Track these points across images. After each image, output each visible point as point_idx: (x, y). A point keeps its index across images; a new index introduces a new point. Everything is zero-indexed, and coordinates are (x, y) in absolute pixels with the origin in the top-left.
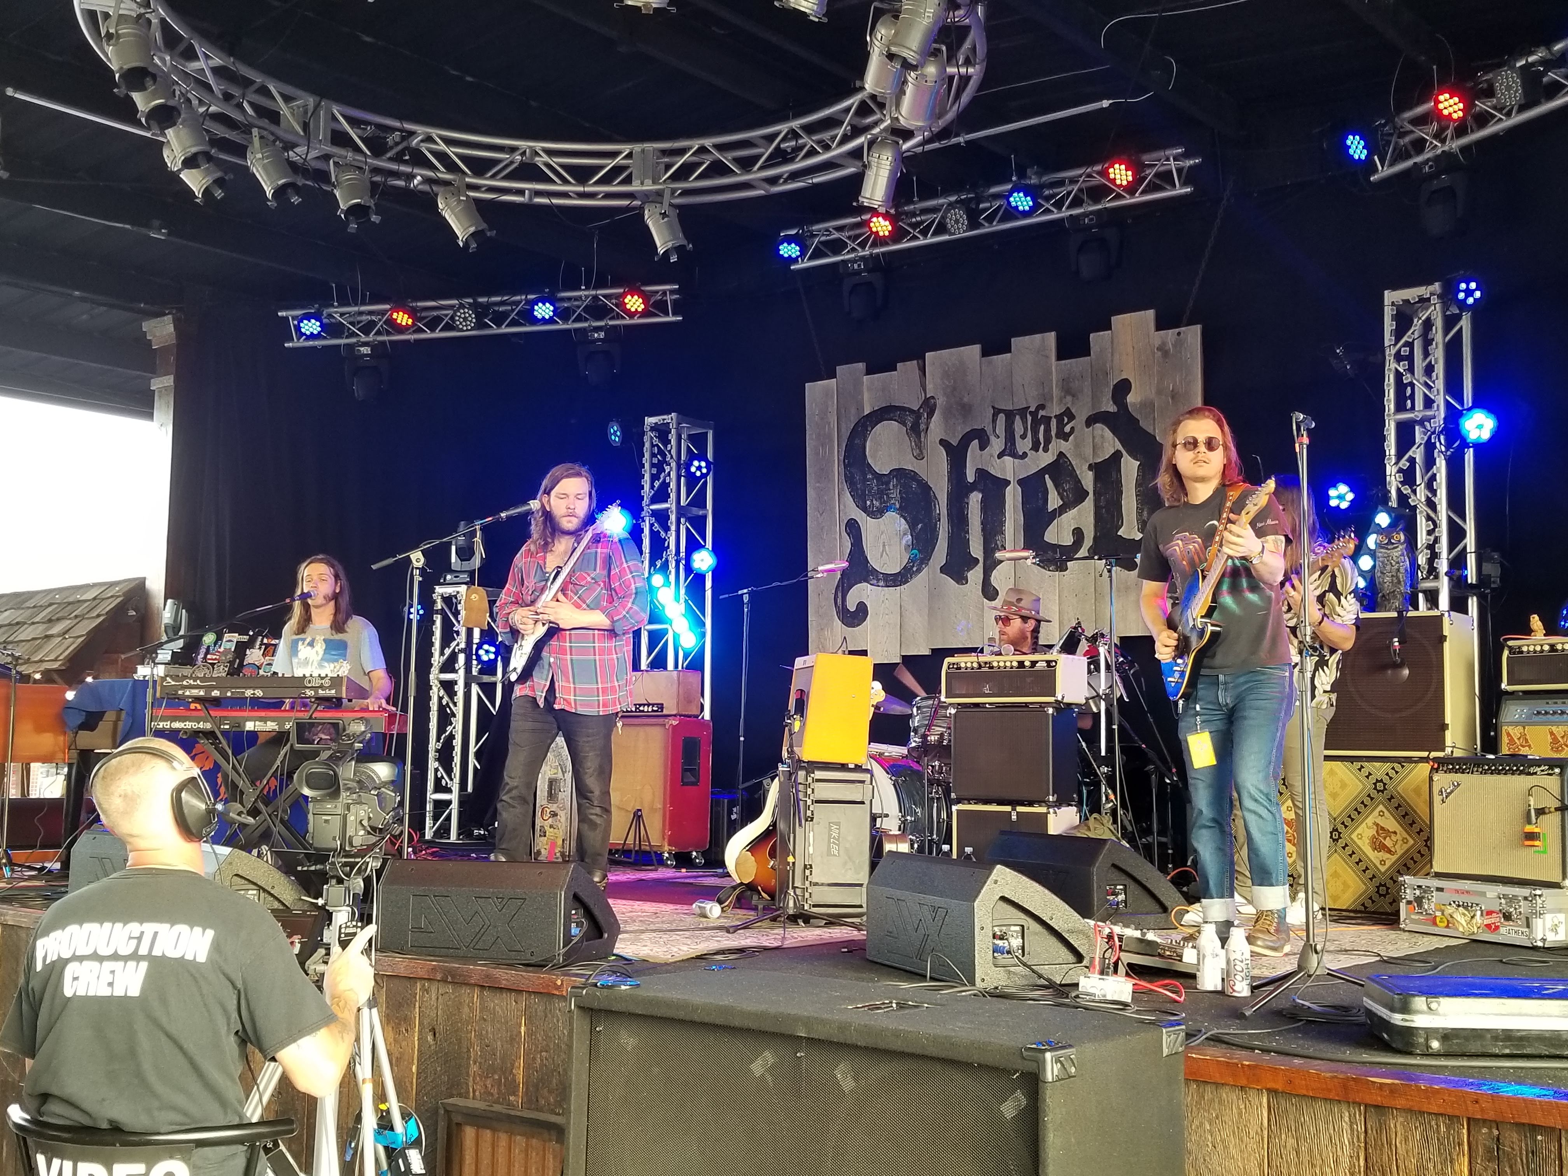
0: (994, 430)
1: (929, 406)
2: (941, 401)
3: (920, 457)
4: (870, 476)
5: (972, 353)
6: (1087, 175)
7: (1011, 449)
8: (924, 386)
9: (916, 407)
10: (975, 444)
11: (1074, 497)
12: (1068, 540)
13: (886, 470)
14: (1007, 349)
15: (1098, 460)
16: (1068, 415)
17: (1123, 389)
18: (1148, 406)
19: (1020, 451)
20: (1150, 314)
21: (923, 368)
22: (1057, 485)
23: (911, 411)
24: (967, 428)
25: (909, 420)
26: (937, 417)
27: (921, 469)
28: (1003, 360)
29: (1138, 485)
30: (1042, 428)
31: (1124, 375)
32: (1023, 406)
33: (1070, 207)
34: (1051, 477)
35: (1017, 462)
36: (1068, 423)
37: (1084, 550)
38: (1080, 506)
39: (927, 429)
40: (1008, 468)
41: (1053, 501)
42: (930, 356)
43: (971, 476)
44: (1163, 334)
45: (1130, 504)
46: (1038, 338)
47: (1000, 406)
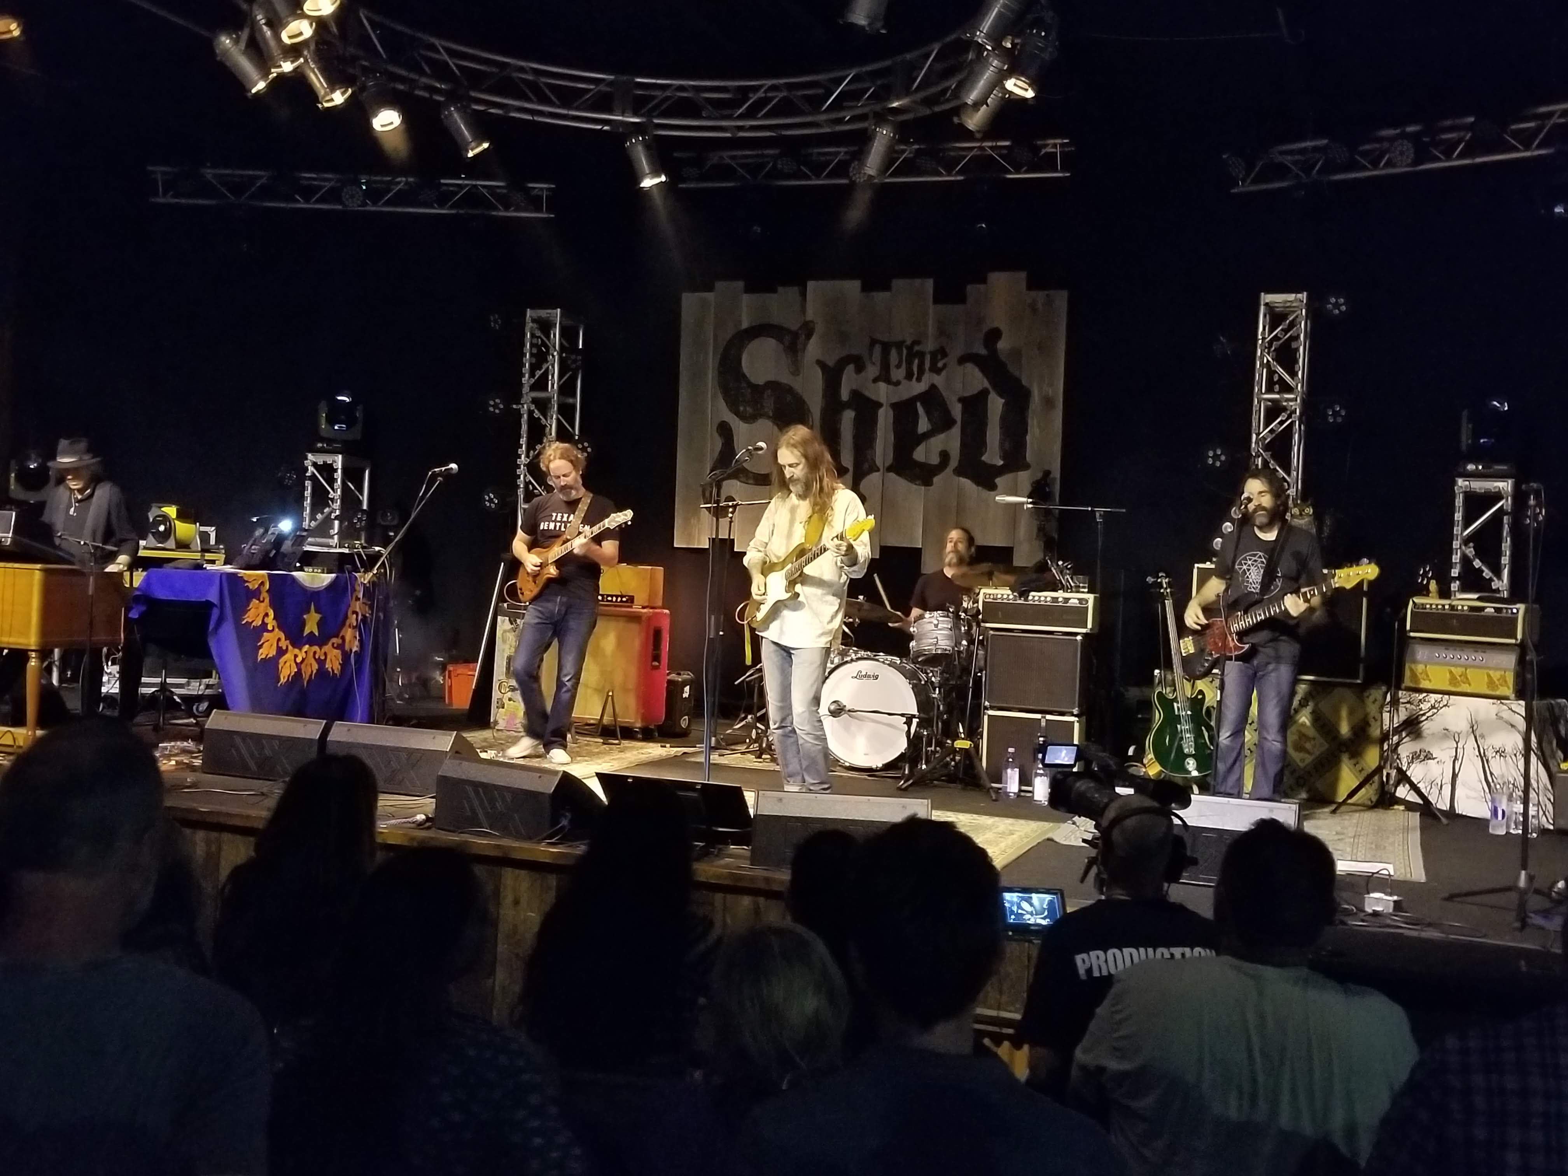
0: (871, 358)
1: (808, 330)
2: (819, 329)
3: (796, 372)
4: (744, 385)
5: (852, 287)
6: (981, 148)
7: (885, 376)
8: (803, 310)
9: (794, 327)
10: (851, 368)
11: (944, 423)
12: (935, 460)
13: (761, 381)
14: (887, 288)
15: (967, 394)
16: (942, 352)
17: (994, 335)
18: (1016, 353)
19: (894, 378)
20: (1023, 275)
21: (804, 294)
22: (928, 413)
23: (789, 331)
24: (845, 353)
25: (787, 339)
26: (813, 340)
27: (797, 384)
28: (881, 297)
29: (1003, 419)
30: (916, 361)
31: (996, 324)
32: (899, 338)
33: (959, 173)
34: (922, 404)
35: (891, 387)
36: (942, 359)
37: (949, 470)
38: (948, 432)
39: (804, 349)
40: (882, 393)
41: (923, 425)
42: (811, 285)
43: (845, 395)
44: (1033, 294)
45: (993, 435)
46: (918, 282)
47: (879, 336)
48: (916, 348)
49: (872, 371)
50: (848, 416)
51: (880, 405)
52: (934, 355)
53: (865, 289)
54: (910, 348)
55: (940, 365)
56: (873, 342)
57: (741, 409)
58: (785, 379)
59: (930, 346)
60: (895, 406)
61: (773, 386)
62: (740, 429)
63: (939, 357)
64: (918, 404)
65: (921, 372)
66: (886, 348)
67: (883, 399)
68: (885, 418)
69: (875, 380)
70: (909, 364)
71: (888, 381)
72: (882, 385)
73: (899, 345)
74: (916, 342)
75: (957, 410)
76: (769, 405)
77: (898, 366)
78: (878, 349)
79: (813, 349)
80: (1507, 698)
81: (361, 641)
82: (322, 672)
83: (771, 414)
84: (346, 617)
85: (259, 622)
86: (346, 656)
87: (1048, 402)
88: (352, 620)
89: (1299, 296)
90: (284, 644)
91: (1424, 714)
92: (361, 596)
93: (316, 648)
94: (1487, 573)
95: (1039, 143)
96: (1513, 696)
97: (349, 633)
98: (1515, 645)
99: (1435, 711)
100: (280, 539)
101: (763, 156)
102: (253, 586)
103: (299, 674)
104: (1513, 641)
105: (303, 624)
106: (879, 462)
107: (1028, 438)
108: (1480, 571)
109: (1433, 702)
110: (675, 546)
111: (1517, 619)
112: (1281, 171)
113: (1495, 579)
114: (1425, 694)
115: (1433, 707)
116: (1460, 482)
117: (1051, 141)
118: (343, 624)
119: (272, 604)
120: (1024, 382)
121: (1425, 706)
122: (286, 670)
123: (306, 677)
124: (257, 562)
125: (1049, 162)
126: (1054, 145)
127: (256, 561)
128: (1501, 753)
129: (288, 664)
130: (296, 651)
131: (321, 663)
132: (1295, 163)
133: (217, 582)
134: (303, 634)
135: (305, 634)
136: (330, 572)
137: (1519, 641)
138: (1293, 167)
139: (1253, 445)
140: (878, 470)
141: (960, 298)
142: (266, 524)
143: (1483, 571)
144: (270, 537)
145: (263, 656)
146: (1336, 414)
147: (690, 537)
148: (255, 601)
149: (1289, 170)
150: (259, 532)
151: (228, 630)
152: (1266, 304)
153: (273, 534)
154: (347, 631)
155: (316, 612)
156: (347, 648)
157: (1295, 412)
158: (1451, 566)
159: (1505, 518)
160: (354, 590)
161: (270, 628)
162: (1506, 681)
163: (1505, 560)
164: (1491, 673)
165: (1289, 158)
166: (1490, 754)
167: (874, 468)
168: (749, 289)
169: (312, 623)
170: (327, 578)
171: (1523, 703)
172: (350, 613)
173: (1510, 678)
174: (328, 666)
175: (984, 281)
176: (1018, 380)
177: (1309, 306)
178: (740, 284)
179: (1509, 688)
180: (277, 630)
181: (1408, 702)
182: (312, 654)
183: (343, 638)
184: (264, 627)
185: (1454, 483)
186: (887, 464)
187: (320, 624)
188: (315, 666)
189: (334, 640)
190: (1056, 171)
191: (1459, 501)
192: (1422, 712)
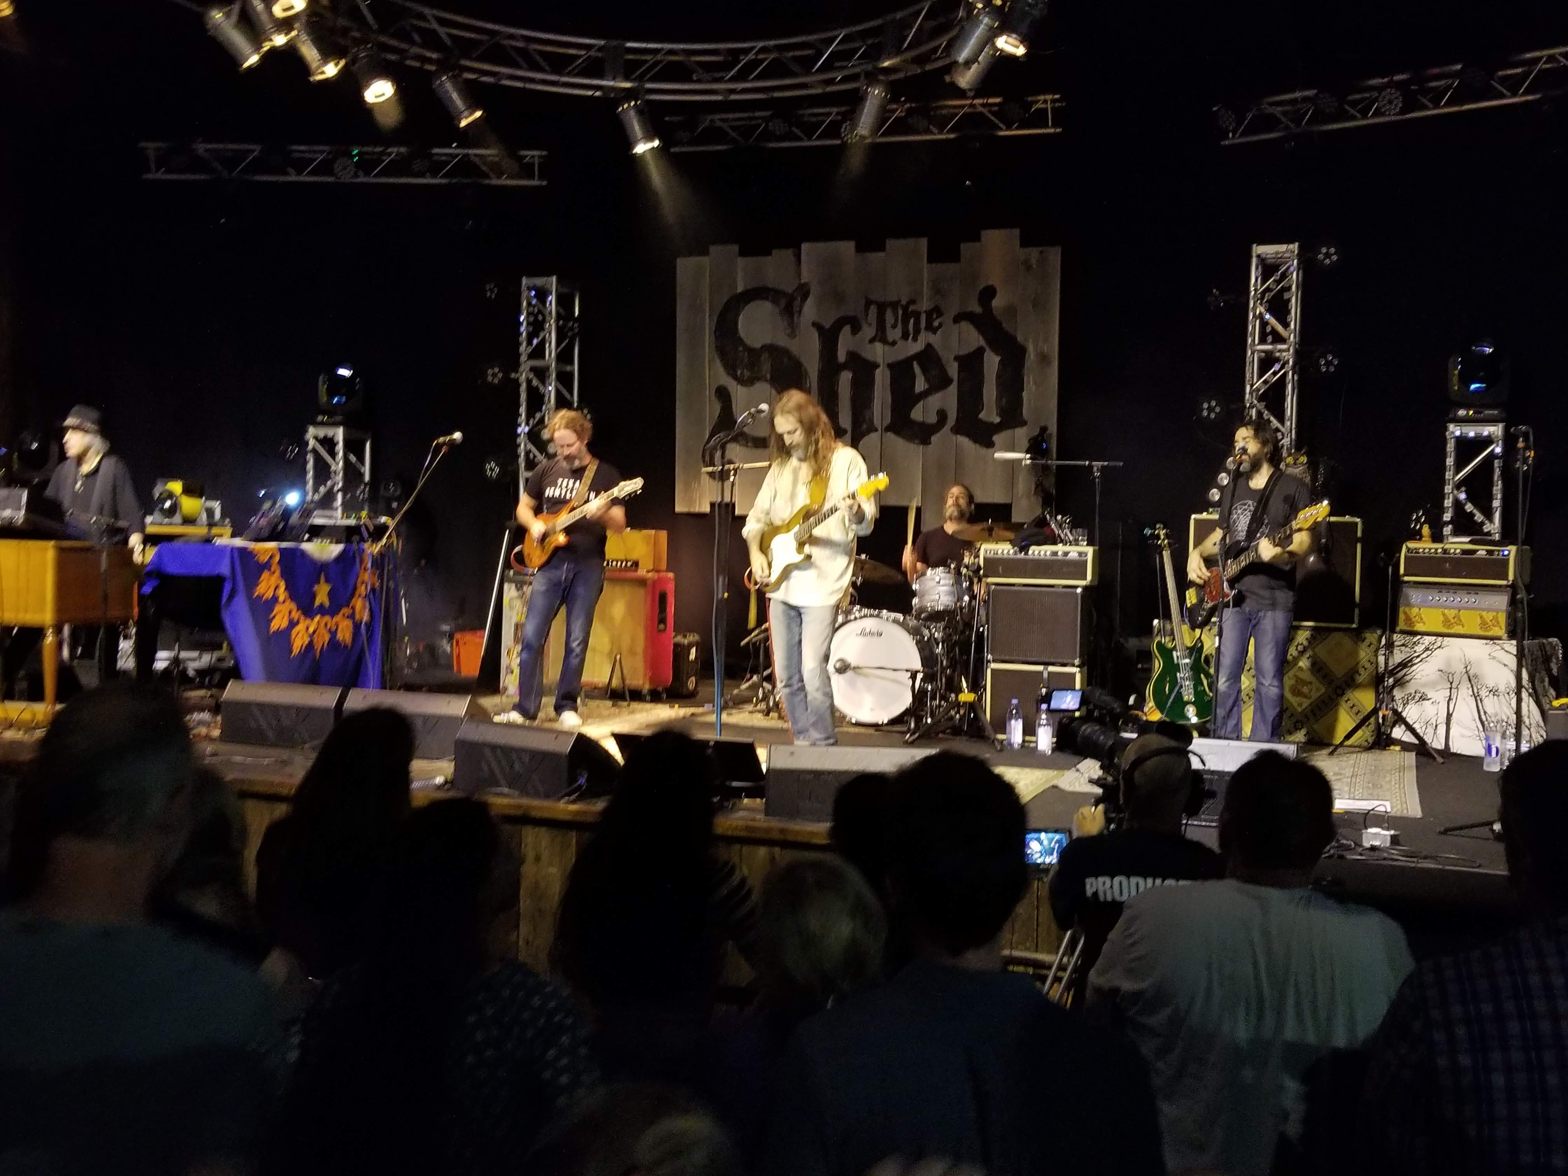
0: (866, 319)
1: (804, 291)
2: (815, 290)
3: (792, 335)
4: (741, 349)
5: (847, 247)
6: (972, 106)
7: (881, 336)
8: (799, 274)
9: (790, 291)
10: (847, 329)
11: (940, 382)
12: (933, 419)
13: (758, 345)
14: (882, 248)
15: (962, 353)
16: (936, 311)
17: (988, 293)
18: (1011, 311)
19: (890, 339)
20: (1016, 232)
21: (798, 257)
22: (925, 371)
23: (784, 294)
24: (841, 314)
25: (783, 302)
26: (810, 302)
27: (794, 346)
28: (876, 257)
29: (998, 377)
30: (912, 321)
31: (990, 283)
32: (895, 299)
33: (951, 131)
34: (919, 364)
35: (887, 348)
36: (937, 318)
37: (947, 428)
38: (945, 391)
39: (800, 312)
40: (878, 353)
41: (920, 385)
42: (805, 247)
43: (842, 357)
44: (1027, 250)
45: (990, 391)
46: (911, 242)
47: (872, 297)
48: (911, 308)
49: (869, 331)
50: (846, 377)
51: (876, 366)
52: (929, 314)
53: (860, 249)
54: (905, 309)
55: (936, 324)
56: (869, 303)
57: (739, 372)
58: (782, 341)
59: (924, 305)
60: (890, 366)
61: (771, 349)
62: (739, 393)
63: (935, 316)
64: (915, 365)
65: (917, 332)
66: (882, 308)
67: (880, 360)
68: (882, 378)
69: (872, 341)
70: (905, 323)
71: (884, 341)
72: (878, 346)
73: (894, 305)
74: (912, 302)
75: (953, 370)
76: (766, 368)
77: (894, 326)
78: (873, 309)
79: (809, 311)
80: (1500, 639)
81: (371, 610)
82: (334, 643)
83: (768, 376)
84: (355, 589)
85: (270, 594)
86: (357, 626)
87: (1044, 359)
88: (362, 590)
89: (1291, 246)
90: (296, 615)
91: (1418, 656)
92: (369, 565)
93: (327, 618)
94: (1479, 517)
95: (1030, 99)
96: (1505, 636)
97: (359, 603)
98: (1507, 586)
99: (1429, 652)
100: (287, 513)
101: (756, 118)
102: (264, 559)
103: (311, 645)
104: (1504, 582)
105: (314, 597)
106: (877, 422)
107: (1024, 394)
108: (1472, 515)
109: (1427, 644)
110: (679, 509)
111: (1508, 559)
112: (1268, 123)
113: (1487, 522)
114: (1419, 637)
115: (1427, 649)
116: (1451, 427)
117: (1042, 97)
118: (353, 595)
119: (283, 575)
120: (1020, 339)
121: (1419, 648)
122: (299, 641)
123: (318, 647)
124: (267, 535)
125: (1039, 118)
126: (1045, 101)
127: (265, 533)
128: (1494, 692)
129: (300, 635)
130: (308, 621)
131: (333, 634)
132: (1284, 113)
133: (228, 554)
134: (313, 604)
135: (315, 606)
136: (337, 542)
137: (1511, 582)
138: (1283, 119)
139: (1247, 396)
140: (876, 430)
141: (954, 257)
142: (274, 497)
143: (1474, 515)
144: (278, 509)
145: (276, 628)
146: (1328, 364)
147: (691, 501)
148: (265, 575)
149: (1279, 121)
150: (267, 505)
151: (241, 604)
152: (1258, 256)
153: (281, 506)
154: (357, 601)
155: (327, 581)
156: (357, 617)
157: (1287, 362)
158: (1442, 510)
159: (1497, 463)
160: (362, 561)
161: (281, 599)
162: (1498, 623)
163: (1496, 503)
164: (1484, 613)
165: (1279, 109)
166: (1483, 693)
167: (872, 429)
168: (743, 253)
169: (322, 594)
170: (335, 550)
171: (1514, 642)
172: (358, 584)
173: (1502, 618)
174: (340, 636)
175: (977, 238)
176: (1014, 339)
177: (1300, 256)
178: (735, 248)
179: (1501, 629)
180: (288, 602)
181: (1403, 645)
182: (323, 624)
183: (353, 608)
184: (275, 599)
185: (1446, 429)
186: (885, 424)
187: (330, 594)
188: (327, 638)
189: (345, 611)
190: (1046, 126)
191: (1451, 446)
192: (1416, 654)
